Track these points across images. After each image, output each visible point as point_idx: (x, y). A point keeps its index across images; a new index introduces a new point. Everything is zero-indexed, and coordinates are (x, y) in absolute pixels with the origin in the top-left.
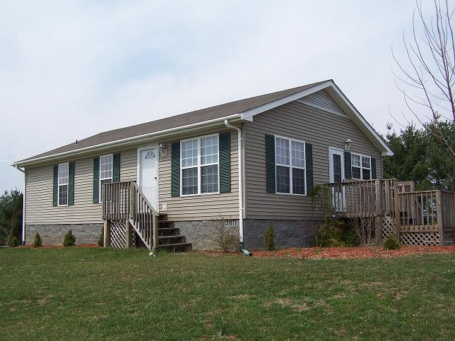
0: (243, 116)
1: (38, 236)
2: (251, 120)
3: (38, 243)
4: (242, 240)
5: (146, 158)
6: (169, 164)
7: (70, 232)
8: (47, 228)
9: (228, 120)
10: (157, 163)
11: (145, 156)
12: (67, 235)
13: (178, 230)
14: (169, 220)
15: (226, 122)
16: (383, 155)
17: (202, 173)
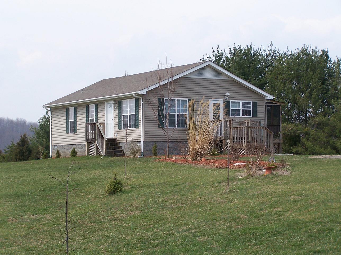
0: (141, 93)
1: (58, 152)
2: (145, 93)
3: (58, 156)
4: (142, 151)
5: (109, 108)
6: (117, 112)
7: (74, 149)
8: (64, 147)
9: (135, 94)
10: (113, 111)
11: (108, 107)
12: (72, 150)
13: (121, 147)
14: (118, 141)
15: (134, 95)
16: (265, 99)
17: (130, 118)
